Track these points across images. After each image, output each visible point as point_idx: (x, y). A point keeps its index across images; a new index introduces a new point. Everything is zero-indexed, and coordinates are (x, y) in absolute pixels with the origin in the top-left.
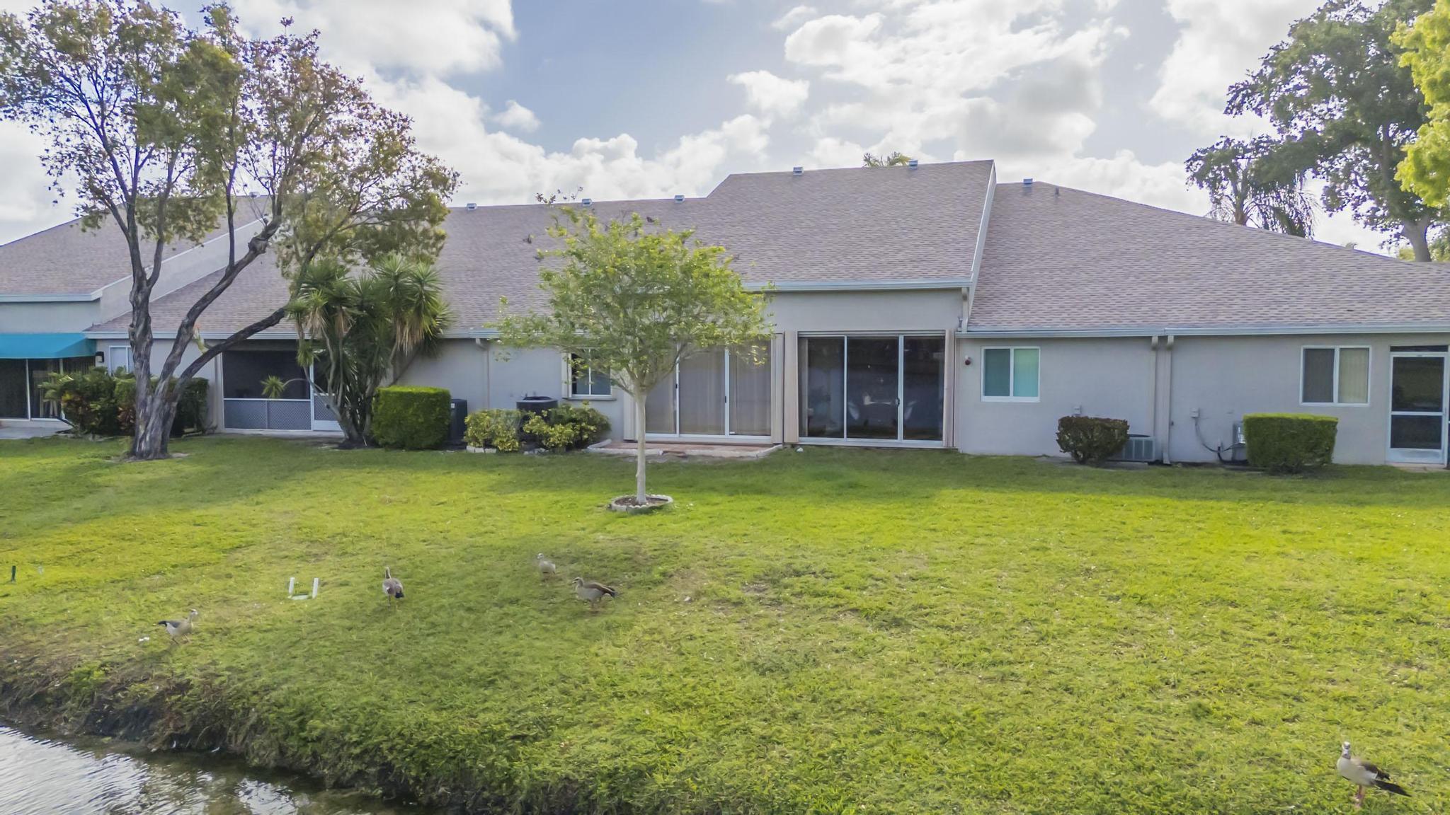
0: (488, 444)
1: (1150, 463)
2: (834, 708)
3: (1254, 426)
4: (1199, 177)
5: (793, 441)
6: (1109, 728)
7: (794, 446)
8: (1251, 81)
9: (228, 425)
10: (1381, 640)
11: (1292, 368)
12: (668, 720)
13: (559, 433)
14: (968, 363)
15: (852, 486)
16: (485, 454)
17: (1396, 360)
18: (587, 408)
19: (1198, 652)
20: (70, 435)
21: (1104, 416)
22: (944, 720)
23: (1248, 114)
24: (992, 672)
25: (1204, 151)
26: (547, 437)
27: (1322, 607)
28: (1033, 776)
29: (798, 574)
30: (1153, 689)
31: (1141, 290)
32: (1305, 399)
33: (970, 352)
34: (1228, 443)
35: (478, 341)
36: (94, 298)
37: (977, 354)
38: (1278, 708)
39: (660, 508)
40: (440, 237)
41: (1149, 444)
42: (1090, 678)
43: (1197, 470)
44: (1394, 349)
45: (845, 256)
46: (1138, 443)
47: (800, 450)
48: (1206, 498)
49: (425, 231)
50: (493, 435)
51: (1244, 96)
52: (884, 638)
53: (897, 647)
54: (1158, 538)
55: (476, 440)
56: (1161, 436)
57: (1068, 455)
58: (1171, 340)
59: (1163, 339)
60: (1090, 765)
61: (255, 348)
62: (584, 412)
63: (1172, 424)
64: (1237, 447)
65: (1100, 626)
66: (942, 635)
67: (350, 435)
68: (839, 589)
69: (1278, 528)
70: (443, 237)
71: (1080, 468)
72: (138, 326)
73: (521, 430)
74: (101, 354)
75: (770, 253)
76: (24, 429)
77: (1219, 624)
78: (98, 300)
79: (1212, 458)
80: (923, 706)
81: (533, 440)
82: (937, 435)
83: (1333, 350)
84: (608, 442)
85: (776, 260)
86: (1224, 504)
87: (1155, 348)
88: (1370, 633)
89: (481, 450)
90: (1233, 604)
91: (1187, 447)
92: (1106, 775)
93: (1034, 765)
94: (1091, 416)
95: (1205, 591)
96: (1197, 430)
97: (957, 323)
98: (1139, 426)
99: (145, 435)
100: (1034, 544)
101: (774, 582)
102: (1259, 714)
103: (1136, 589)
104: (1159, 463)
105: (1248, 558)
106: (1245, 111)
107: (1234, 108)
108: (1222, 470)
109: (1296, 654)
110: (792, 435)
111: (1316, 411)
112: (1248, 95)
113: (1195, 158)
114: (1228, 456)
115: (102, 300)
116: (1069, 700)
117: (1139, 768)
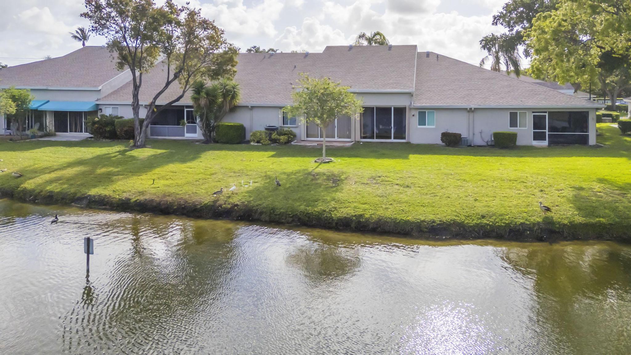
0: (258, 142)
1: (468, 146)
2: (400, 202)
3: (496, 135)
4: (484, 47)
5: (358, 140)
6: (458, 203)
7: (358, 142)
8: (499, 15)
9: (152, 135)
10: (515, 186)
11: (507, 118)
12: (364, 206)
13: (283, 138)
14: (413, 116)
15: (384, 154)
16: (257, 145)
17: (534, 115)
18: (290, 130)
19: (476, 189)
20: (93, 139)
21: (454, 132)
22: (423, 203)
23: (499, 25)
24: (432, 195)
25: (485, 38)
26: (279, 140)
27: (504, 180)
28: (443, 211)
29: (380, 177)
30: (467, 196)
31: (464, 93)
32: (511, 126)
33: (413, 112)
34: (490, 140)
35: (250, 107)
36: (99, 89)
37: (416, 113)
38: (491, 199)
39: (331, 161)
40: (235, 72)
41: (467, 140)
42: (453, 195)
43: (480, 148)
44: (533, 112)
45: (373, 80)
46: (464, 140)
47: (361, 143)
48: (482, 156)
49: (230, 69)
50: (261, 139)
51: (497, 20)
52: (406, 189)
53: (409, 191)
54: (469, 166)
55: (254, 141)
56: (471, 138)
57: (444, 144)
58: (473, 109)
59: (471, 109)
60: (454, 209)
61: (174, 108)
62: (289, 131)
63: (474, 134)
64: (492, 141)
65: (455, 186)
66: (419, 188)
67: (207, 139)
68: (391, 180)
69: (499, 163)
70: (236, 72)
71: (447, 148)
72: (135, 102)
73: (270, 137)
74: (101, 109)
75: (348, 79)
76: (67, 137)
77: (482, 184)
78: (100, 90)
79: (485, 144)
80: (418, 201)
81: (274, 141)
82: (404, 138)
83: (517, 113)
84: (296, 141)
85: (351, 81)
86: (487, 157)
87: (469, 112)
88: (514, 185)
89: (256, 144)
90: (485, 180)
91: (478, 141)
92: (457, 210)
93: (443, 209)
94: (450, 132)
95: (479, 177)
96: (481, 137)
97: (410, 103)
98: (464, 135)
99: (139, 140)
100: (438, 168)
101: (374, 179)
102: (487, 200)
103: (463, 178)
104: (470, 146)
105: (490, 170)
106: (498, 25)
107: (495, 23)
108: (488, 148)
109: (496, 189)
110: (358, 138)
111: (513, 130)
112: (499, 19)
113: (483, 40)
114: (489, 144)
115: (101, 90)
116: (449, 199)
117: (463, 209)
